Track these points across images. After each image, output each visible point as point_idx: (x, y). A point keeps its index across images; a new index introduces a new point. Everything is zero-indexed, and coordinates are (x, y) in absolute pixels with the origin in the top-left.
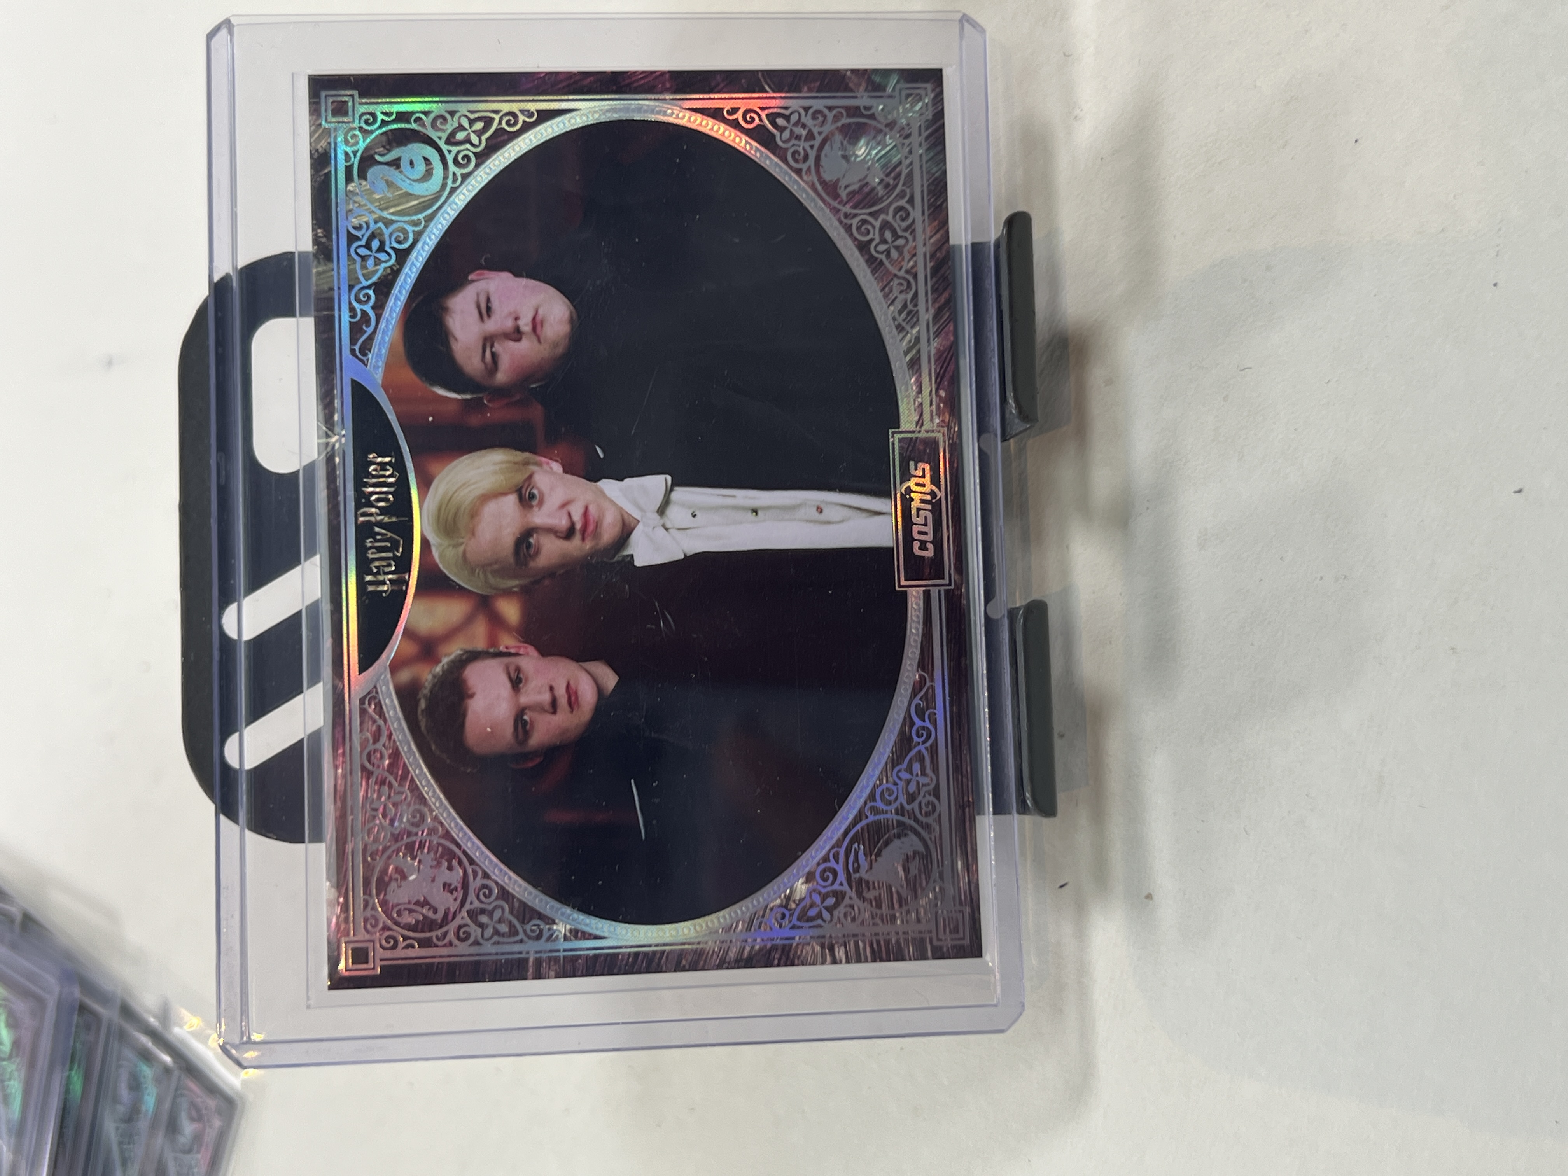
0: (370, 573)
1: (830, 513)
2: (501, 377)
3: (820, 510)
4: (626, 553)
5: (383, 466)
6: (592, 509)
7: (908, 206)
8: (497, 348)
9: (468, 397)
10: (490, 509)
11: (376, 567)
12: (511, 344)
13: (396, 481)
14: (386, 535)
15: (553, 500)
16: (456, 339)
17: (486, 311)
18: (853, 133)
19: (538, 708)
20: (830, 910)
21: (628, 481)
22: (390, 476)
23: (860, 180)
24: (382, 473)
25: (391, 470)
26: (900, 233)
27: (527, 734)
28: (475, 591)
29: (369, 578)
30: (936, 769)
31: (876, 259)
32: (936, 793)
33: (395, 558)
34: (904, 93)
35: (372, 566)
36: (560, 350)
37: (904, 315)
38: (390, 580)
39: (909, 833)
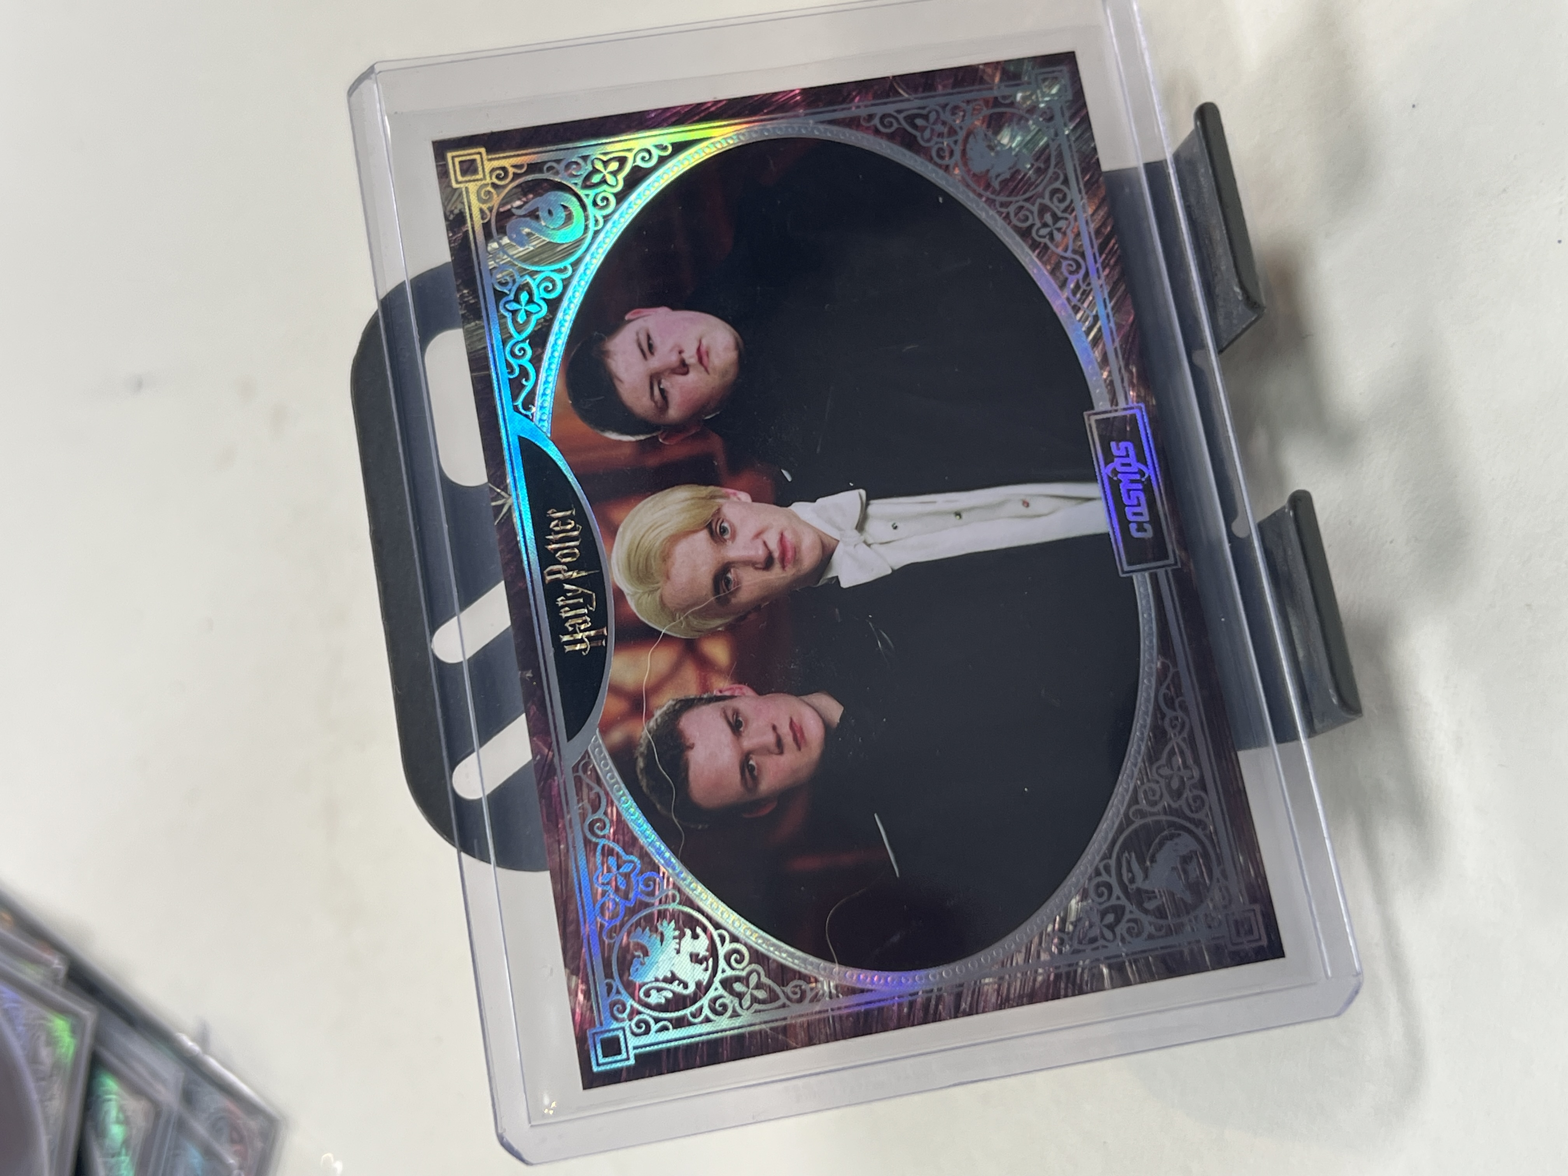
0: (567, 633)
1: (1038, 506)
2: (674, 413)
3: (1026, 504)
4: (831, 575)
5: (564, 521)
6: (789, 536)
7: (1064, 188)
8: (665, 384)
9: (642, 437)
10: (682, 549)
11: (571, 626)
12: (680, 379)
13: (580, 534)
14: (578, 590)
15: (745, 532)
16: (620, 381)
17: (648, 348)
18: (996, 123)
19: (764, 750)
20: (1111, 927)
21: (820, 501)
22: (573, 529)
23: (1010, 169)
24: (562, 528)
25: (573, 522)
26: (1060, 214)
27: (756, 780)
28: (678, 636)
29: (566, 638)
30: (1197, 761)
31: (1040, 243)
32: (1202, 785)
33: (589, 614)
34: (1040, 77)
35: (567, 625)
36: (730, 377)
37: (1078, 296)
38: (588, 637)
39: (1181, 832)
